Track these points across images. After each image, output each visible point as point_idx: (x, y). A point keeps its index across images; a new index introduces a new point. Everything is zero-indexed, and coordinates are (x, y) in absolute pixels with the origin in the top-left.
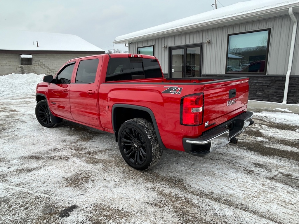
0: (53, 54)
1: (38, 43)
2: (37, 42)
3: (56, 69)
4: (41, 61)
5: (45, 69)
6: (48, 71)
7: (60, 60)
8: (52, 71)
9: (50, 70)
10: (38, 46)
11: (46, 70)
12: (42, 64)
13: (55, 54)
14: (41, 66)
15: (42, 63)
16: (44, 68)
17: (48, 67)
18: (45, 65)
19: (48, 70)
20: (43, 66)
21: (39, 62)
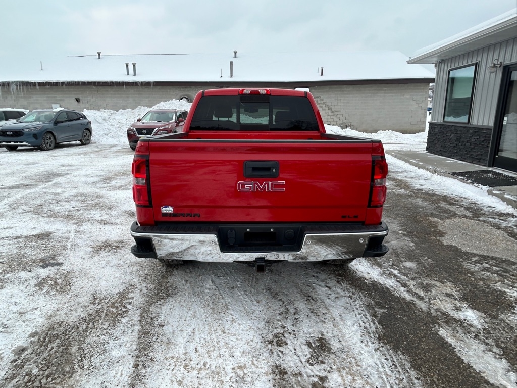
0: (341, 86)
1: (322, 70)
2: (322, 68)
3: (342, 111)
4: (322, 97)
5: (325, 110)
6: (330, 113)
7: (351, 96)
8: (335, 113)
9: (332, 112)
10: (322, 75)
11: (327, 111)
12: (322, 102)
13: (345, 86)
14: (321, 105)
15: (323, 100)
16: (324, 108)
17: (330, 107)
18: (326, 104)
19: (330, 111)
20: (324, 105)
21: (319, 100)
